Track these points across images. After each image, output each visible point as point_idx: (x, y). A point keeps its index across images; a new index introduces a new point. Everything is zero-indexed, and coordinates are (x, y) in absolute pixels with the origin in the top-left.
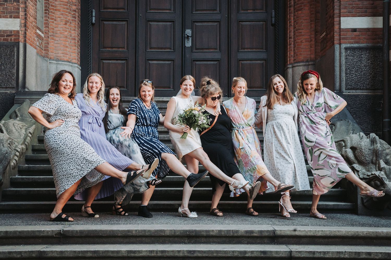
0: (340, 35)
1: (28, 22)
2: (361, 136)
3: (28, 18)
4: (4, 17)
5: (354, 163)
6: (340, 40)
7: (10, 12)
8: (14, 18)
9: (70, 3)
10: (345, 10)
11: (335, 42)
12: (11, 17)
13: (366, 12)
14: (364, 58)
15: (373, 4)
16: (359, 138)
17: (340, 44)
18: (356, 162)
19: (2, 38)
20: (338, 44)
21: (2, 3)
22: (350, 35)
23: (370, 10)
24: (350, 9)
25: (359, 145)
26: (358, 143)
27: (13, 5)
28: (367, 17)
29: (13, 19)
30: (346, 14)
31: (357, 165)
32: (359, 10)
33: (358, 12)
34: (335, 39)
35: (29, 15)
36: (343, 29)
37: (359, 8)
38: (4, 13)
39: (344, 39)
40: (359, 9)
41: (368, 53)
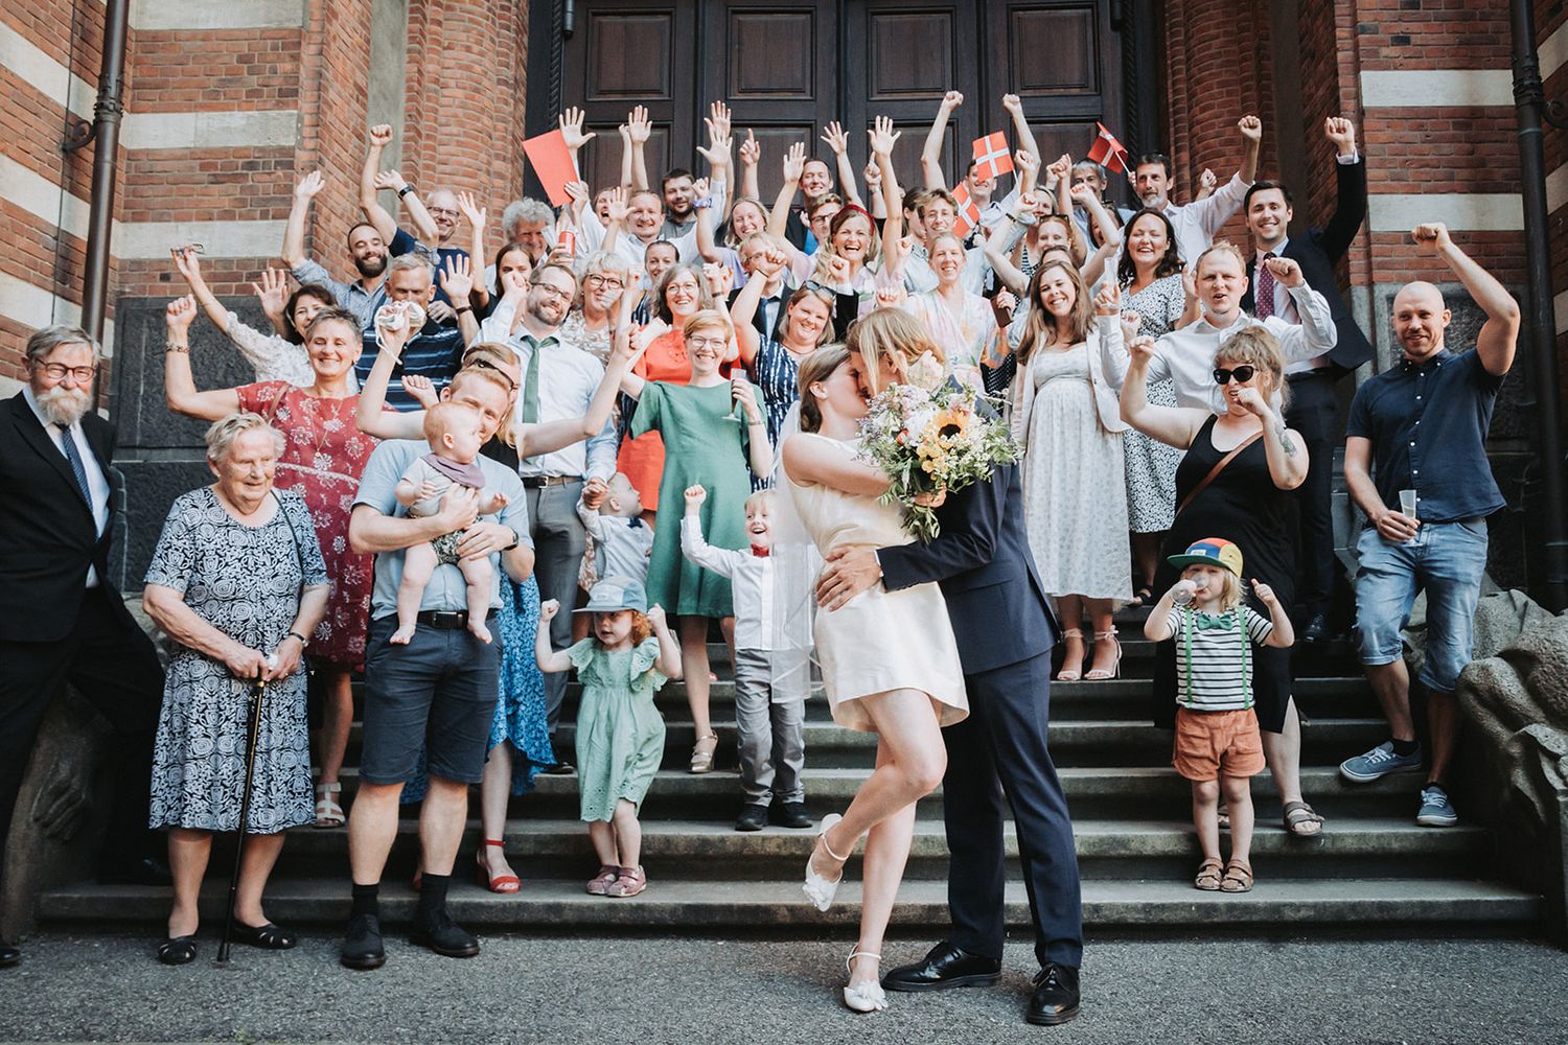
0: (1369, 255)
1: (322, 232)
2: (1519, 604)
3: (321, 220)
4: (242, 217)
5: (1531, 721)
6: (1369, 269)
7: (263, 199)
8: (274, 218)
9: (485, 188)
10: (1382, 173)
11: (1354, 278)
12: (264, 216)
13: (1451, 178)
14: (1455, 329)
15: (1472, 153)
16: (1511, 611)
17: (1371, 285)
18: (1539, 714)
19: (234, 284)
20: (1362, 283)
21: (239, 171)
22: (1403, 253)
23: (1464, 173)
24: (1399, 170)
25: (1547, 644)
26: (1542, 636)
27: (273, 176)
28: (1456, 195)
29: (271, 221)
30: (1386, 186)
31: (1549, 730)
32: (1427, 173)
33: (1424, 177)
34: (1352, 269)
35: (325, 210)
36: (1378, 234)
37: (1428, 166)
38: (242, 202)
39: (1382, 266)
40: (1428, 169)
41: (1467, 314)
